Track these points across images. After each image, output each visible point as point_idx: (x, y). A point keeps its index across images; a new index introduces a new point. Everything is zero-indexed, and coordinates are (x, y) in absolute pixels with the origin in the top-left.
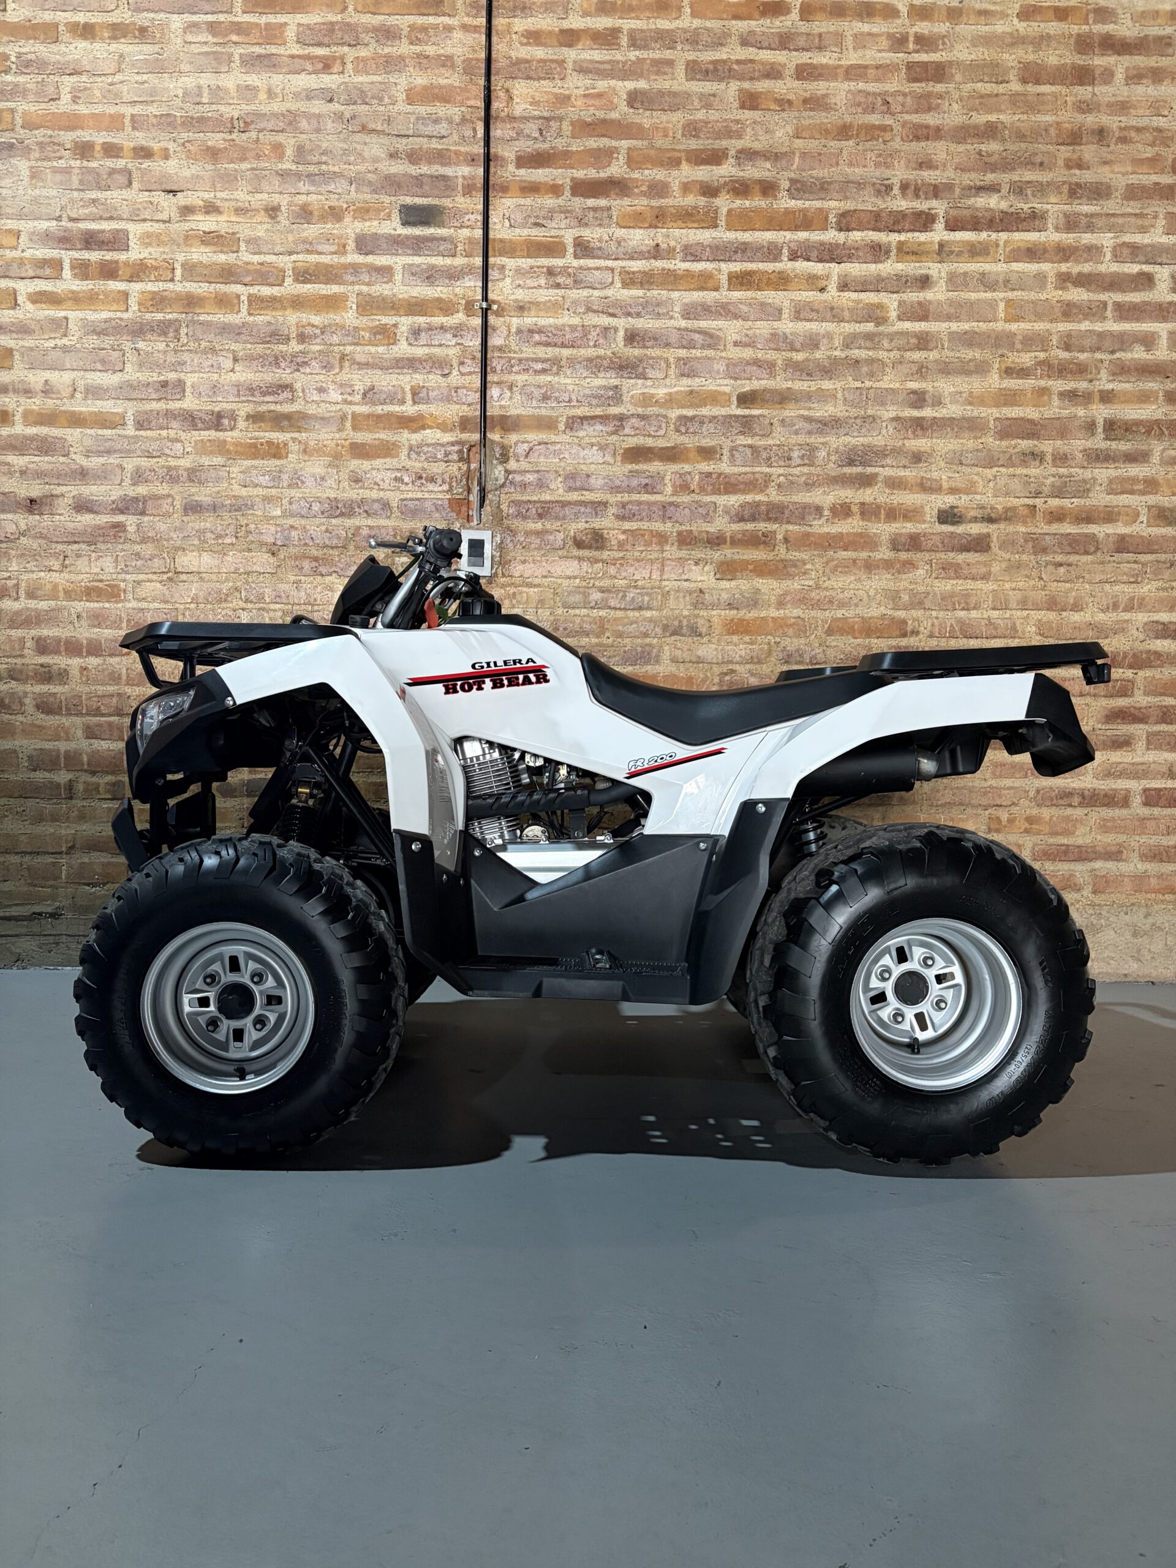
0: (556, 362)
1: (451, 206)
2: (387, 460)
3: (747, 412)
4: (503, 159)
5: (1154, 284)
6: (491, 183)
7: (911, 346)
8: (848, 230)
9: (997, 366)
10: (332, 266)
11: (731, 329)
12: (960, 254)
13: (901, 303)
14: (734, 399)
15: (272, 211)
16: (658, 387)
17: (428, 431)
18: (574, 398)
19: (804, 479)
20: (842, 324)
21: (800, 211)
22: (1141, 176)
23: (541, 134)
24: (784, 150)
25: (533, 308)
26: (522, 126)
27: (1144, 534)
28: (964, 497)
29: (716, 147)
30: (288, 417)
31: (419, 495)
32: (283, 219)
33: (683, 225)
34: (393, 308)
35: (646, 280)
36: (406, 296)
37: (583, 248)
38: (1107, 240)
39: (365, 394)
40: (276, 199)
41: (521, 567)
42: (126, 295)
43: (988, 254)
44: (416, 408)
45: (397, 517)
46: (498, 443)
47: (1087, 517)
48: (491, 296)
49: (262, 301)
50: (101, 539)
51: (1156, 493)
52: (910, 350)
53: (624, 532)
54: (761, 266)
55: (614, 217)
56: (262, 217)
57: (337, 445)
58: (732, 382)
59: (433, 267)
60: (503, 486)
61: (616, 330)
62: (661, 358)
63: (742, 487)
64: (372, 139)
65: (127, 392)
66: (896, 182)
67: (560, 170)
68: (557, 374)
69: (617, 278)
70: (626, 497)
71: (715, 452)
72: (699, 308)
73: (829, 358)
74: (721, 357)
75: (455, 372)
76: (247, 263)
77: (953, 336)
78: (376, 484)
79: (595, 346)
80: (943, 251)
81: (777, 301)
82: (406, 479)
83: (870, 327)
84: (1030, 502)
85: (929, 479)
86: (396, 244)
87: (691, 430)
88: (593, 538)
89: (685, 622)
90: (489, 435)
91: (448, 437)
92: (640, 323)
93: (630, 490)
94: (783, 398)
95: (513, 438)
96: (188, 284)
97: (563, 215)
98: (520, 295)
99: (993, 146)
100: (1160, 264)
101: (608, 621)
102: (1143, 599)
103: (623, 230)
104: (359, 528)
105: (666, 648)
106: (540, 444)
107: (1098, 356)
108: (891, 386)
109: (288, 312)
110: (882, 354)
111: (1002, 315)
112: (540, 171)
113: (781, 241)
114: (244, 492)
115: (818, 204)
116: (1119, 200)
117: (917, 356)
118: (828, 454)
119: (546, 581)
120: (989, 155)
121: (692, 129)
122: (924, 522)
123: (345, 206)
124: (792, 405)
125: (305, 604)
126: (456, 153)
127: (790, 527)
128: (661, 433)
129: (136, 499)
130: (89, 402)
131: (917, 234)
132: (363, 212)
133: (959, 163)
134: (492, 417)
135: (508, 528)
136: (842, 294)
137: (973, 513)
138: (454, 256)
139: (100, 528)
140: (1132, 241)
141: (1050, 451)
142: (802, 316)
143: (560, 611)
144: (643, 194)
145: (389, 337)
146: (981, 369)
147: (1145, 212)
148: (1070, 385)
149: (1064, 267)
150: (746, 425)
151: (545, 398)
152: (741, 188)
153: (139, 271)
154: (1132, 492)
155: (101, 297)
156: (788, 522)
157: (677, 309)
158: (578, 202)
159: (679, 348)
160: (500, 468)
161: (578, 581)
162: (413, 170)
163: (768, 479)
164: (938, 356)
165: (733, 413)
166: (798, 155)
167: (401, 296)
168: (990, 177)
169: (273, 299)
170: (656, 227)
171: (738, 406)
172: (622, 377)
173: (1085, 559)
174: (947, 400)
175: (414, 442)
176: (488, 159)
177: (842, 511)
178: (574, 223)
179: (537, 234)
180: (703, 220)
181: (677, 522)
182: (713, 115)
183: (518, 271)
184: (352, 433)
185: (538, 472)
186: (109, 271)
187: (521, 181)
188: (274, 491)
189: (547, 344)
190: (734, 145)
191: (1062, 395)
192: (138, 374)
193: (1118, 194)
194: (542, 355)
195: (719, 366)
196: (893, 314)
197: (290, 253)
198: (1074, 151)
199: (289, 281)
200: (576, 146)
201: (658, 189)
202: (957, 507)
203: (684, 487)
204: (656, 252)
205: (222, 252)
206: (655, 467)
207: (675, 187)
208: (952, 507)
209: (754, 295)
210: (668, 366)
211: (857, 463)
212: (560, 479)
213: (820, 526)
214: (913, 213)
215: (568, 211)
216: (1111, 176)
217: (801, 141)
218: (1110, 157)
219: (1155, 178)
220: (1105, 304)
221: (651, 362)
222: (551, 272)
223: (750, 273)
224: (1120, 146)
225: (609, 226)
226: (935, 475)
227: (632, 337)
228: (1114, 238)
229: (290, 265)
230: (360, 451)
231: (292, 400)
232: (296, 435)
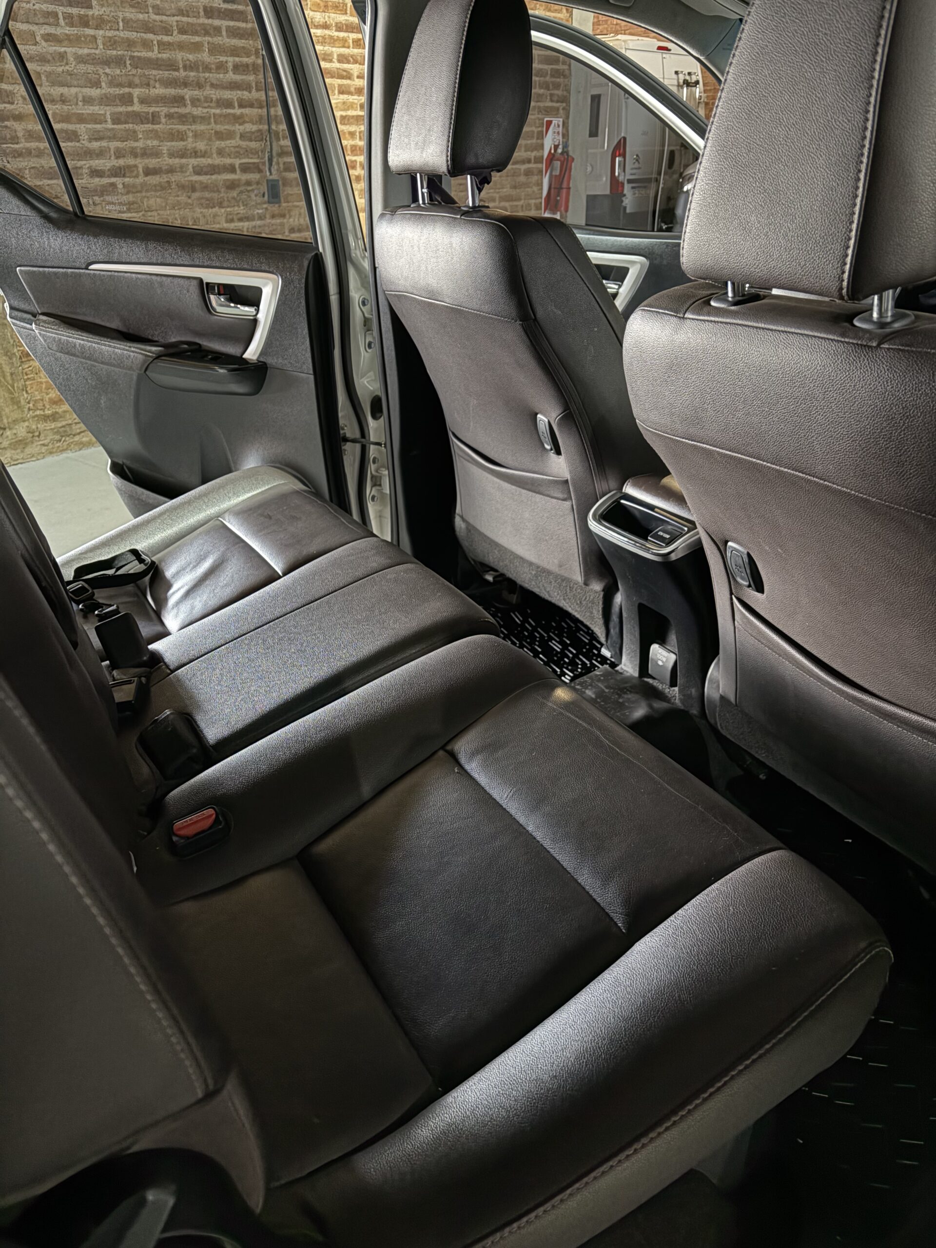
2: (232, 141)
10: (195, 24)
11: (355, 69)
17: (246, 124)
30: (185, 116)
33: (334, 11)
34: (224, 51)
35: (324, 41)
36: (229, 45)
39: (217, 103)
41: (290, 196)
42: (94, 38)
44: (240, 111)
46: (276, 131)
49: (164, 45)
50: (105, 193)
57: (209, 133)
58: (357, 97)
59: (239, 27)
65: (106, 100)
72: (343, 57)
74: (353, 85)
76: (154, 21)
78: (229, 155)
82: (242, 152)
86: (222, 13)
91: (254, 128)
95: (282, 127)
96: (126, 32)
104: (225, 180)
109: (177, 52)
114: (171, 161)
129: (120, 168)
130: (86, 107)
134: (271, 116)
135: (284, 176)
138: (247, 22)
139: (103, 186)
145: (224, 69)
153: (100, 23)
155: (83, 39)
157: (335, 57)
159: (338, 79)
160: (277, 144)
165: (359, 114)
167: (227, 45)
169: (169, 44)
170: (325, 12)
171: (360, 110)
175: (241, 131)
180: (342, 10)
184: (214, 126)
186: (84, 22)
188: (184, 161)
192: (109, 90)
197: (174, 16)
199: (175, 33)
204: (325, 26)
205: (140, 12)
210: (335, 89)
229: (175, 23)
230: (220, 136)
231: (185, 105)
232: (189, 127)
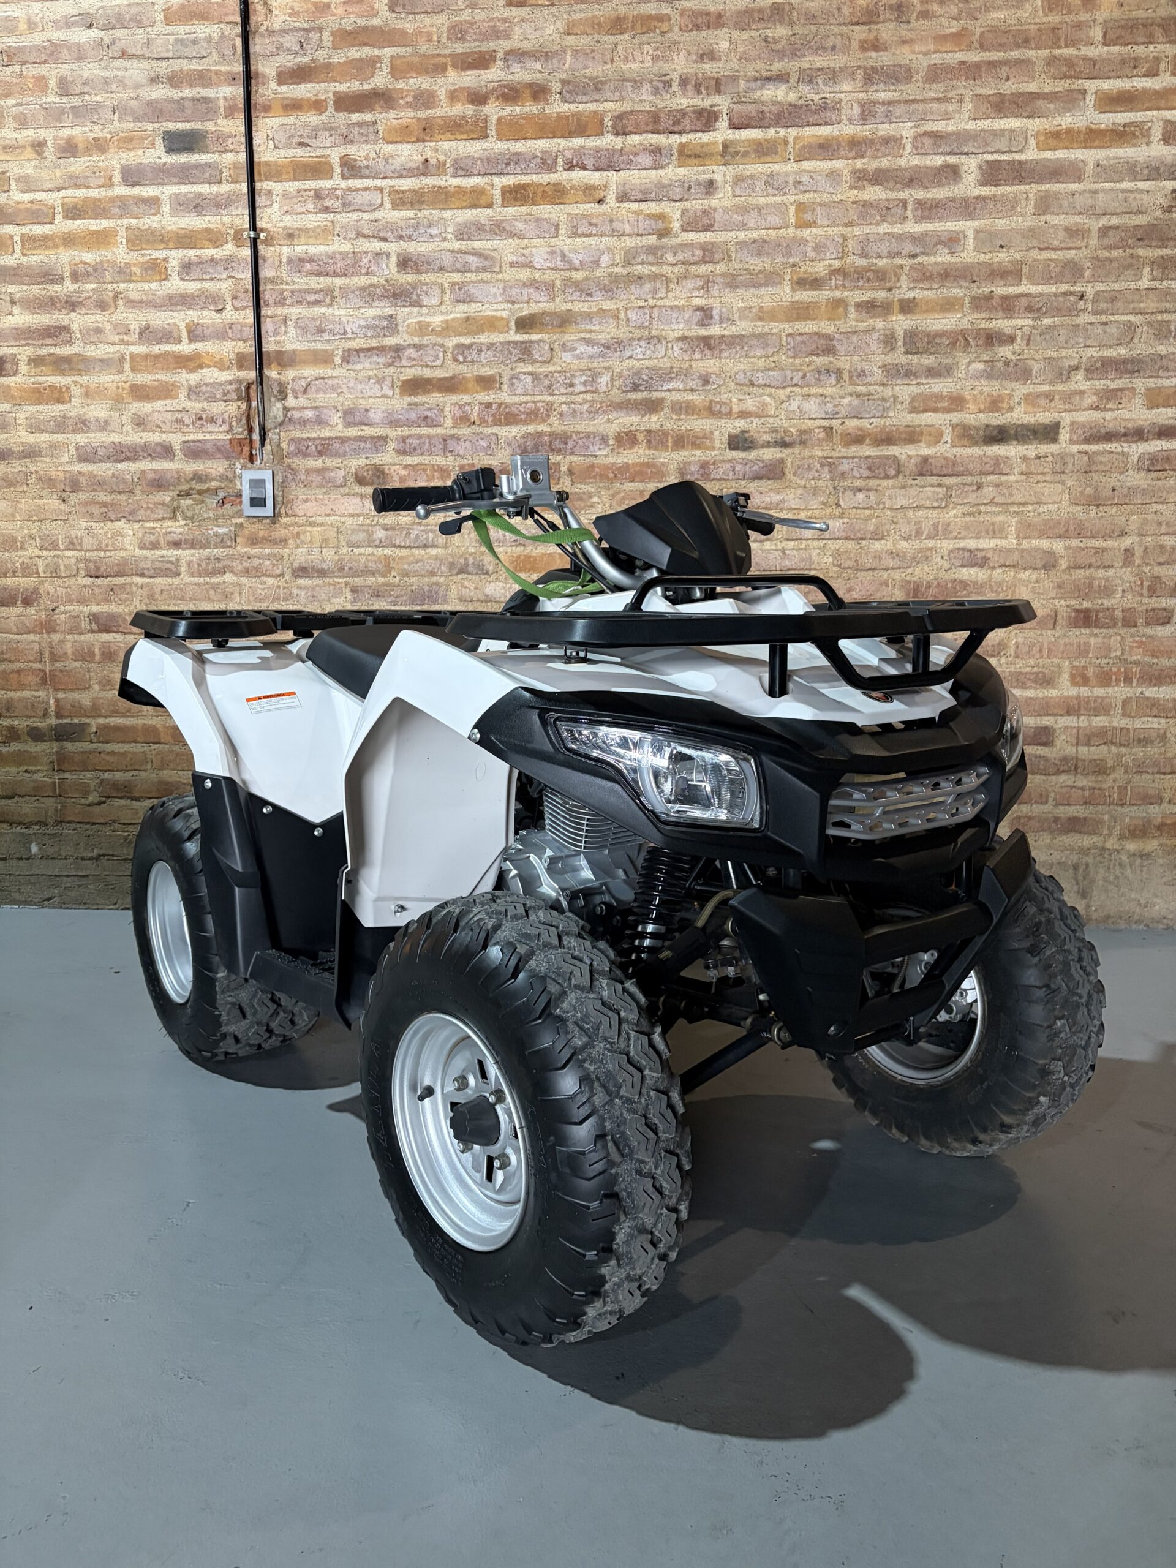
0: (329, 292)
1: (213, 129)
2: (168, 402)
3: (526, 337)
4: (264, 76)
5: (961, 177)
6: (253, 102)
7: (696, 258)
8: (625, 134)
9: (788, 277)
10: (99, 200)
11: (505, 249)
12: (745, 154)
13: (684, 212)
14: (513, 324)
15: (39, 146)
16: (434, 314)
17: (205, 370)
18: (348, 329)
19: (586, 407)
20: (623, 238)
21: (573, 115)
22: (945, 55)
23: (302, 46)
24: (555, 48)
25: (303, 234)
26: (281, 40)
27: (949, 455)
28: (756, 421)
29: (483, 49)
30: (67, 360)
31: (200, 437)
32: (50, 152)
33: (452, 137)
34: (162, 241)
35: (416, 200)
36: (174, 228)
37: (350, 168)
38: (906, 130)
39: (140, 334)
40: (42, 134)
41: (304, 506)
43: (776, 153)
44: (193, 346)
45: (181, 460)
46: (276, 380)
47: (887, 439)
48: (259, 224)
49: (35, 240)
51: (962, 410)
52: (695, 263)
53: (406, 467)
54: (536, 178)
55: (380, 132)
56: (29, 153)
57: (118, 388)
58: (510, 306)
59: (200, 194)
60: (281, 424)
61: (388, 255)
62: (434, 283)
63: (523, 417)
64: (134, 63)
66: (675, 77)
67: (322, 85)
68: (331, 305)
69: (385, 199)
70: (406, 431)
71: (494, 381)
72: (473, 228)
73: (610, 275)
74: (497, 280)
75: (229, 307)
76: (18, 203)
77: (742, 245)
78: (158, 426)
79: (368, 274)
80: (728, 153)
81: (553, 216)
82: (187, 421)
83: (652, 240)
84: (826, 423)
85: (718, 403)
86: (162, 174)
87: (469, 359)
88: (373, 475)
89: (471, 561)
90: (266, 372)
91: (225, 376)
92: (412, 247)
93: (410, 423)
94: (564, 321)
95: (291, 373)
97: (327, 133)
98: (289, 221)
99: (781, 31)
100: (967, 154)
101: (394, 560)
102: (948, 525)
103: (391, 146)
104: (144, 472)
105: (453, 587)
106: (317, 379)
107: (899, 261)
108: (676, 303)
109: (61, 250)
110: (666, 269)
111: (793, 221)
112: (302, 86)
113: (555, 149)
114: (31, 439)
115: (593, 107)
116: (920, 84)
117: (703, 269)
118: (612, 379)
119: (329, 520)
120: (776, 41)
121: (458, 32)
122: (714, 448)
123: (109, 136)
124: (572, 328)
125: (96, 550)
126: (217, 73)
127: (575, 459)
128: (438, 363)
131: (699, 135)
132: (128, 142)
133: (744, 52)
134: (268, 353)
135: (289, 466)
136: (621, 205)
137: (767, 438)
138: (220, 182)
140: (935, 129)
141: (848, 367)
142: (580, 231)
143: (344, 550)
144: (409, 105)
145: (160, 273)
146: (771, 279)
147: (949, 95)
148: (868, 296)
149: (859, 164)
150: (526, 351)
151: (320, 331)
152: (510, 94)
154: (935, 410)
156: (572, 454)
157: (450, 229)
158: (342, 118)
159: (453, 271)
160: (279, 405)
161: (361, 518)
162: (175, 94)
163: (550, 407)
164: (725, 269)
165: (511, 339)
166: (569, 53)
167: (169, 228)
168: (778, 66)
169: (45, 238)
170: (424, 141)
171: (517, 332)
172: (396, 305)
173: (885, 483)
174: (736, 317)
175: (192, 383)
176: (248, 77)
177: (627, 439)
178: (339, 140)
179: (303, 154)
180: (472, 131)
181: (458, 455)
182: (480, 15)
183: (286, 195)
184: (132, 375)
185: (316, 407)
187: (283, 99)
188: (59, 437)
189: (319, 274)
190: (501, 46)
191: (859, 306)
193: (918, 77)
194: (314, 286)
195: (495, 290)
196: (676, 225)
197: (59, 190)
198: (870, 30)
199: (59, 218)
200: (339, 57)
201: (425, 99)
202: (748, 432)
203: (464, 419)
204: (425, 168)
206: (435, 398)
207: (442, 95)
208: (743, 432)
209: (529, 210)
210: (443, 292)
211: (642, 388)
212: (339, 415)
213: (606, 456)
214: (694, 112)
215: (332, 128)
216: (914, 57)
217: (573, 37)
218: (910, 35)
219: (960, 56)
220: (904, 203)
221: (425, 288)
222: (318, 195)
223: (523, 187)
224: (921, 22)
225: (376, 142)
226: (724, 398)
227: (404, 263)
228: (915, 127)
229: (59, 202)
230: (140, 393)
231: (70, 342)
232: (77, 378)
